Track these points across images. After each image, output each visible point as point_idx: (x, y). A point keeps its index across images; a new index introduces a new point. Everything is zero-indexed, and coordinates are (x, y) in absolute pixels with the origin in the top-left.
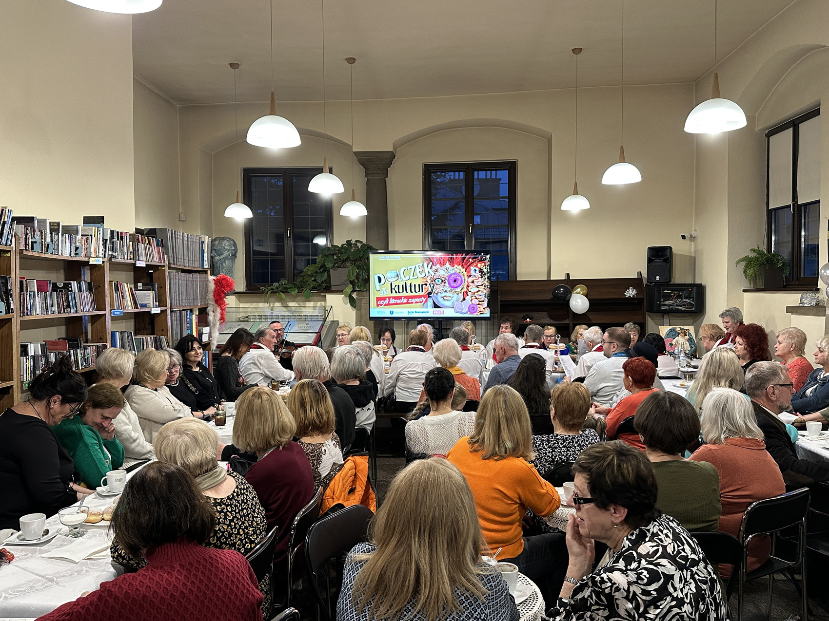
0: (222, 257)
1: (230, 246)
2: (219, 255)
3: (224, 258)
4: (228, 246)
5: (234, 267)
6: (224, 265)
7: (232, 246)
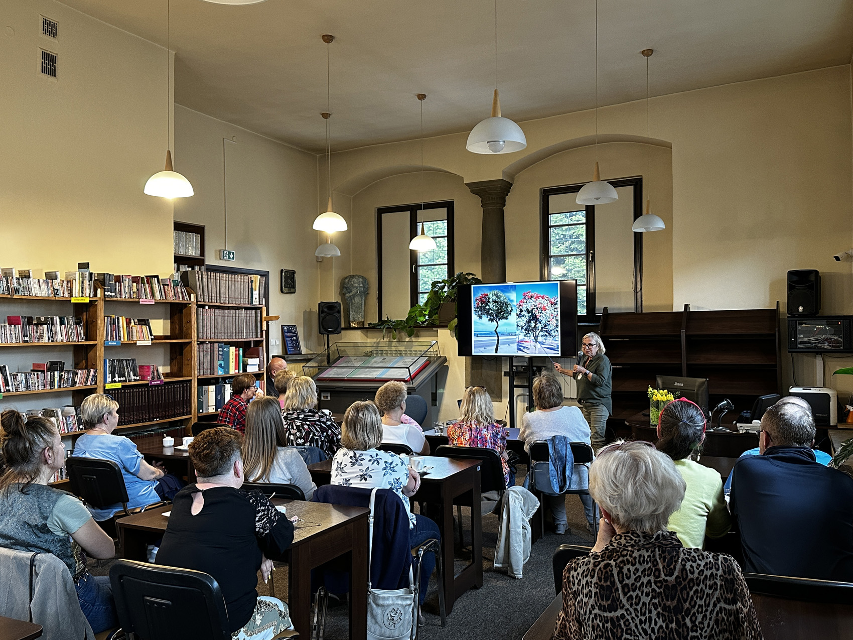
0: (351, 294)
1: (359, 283)
2: (349, 292)
3: (353, 295)
4: (357, 283)
5: (363, 303)
6: (353, 301)
7: (360, 283)
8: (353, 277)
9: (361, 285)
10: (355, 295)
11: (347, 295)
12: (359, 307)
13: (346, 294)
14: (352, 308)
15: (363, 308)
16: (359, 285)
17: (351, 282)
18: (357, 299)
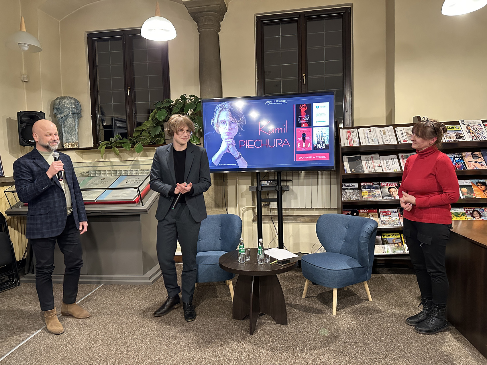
3: (65, 116)
4: (68, 104)
5: (77, 125)
6: (66, 122)
7: (73, 104)
8: (64, 98)
9: (74, 106)
10: (67, 116)
11: (59, 116)
12: (72, 128)
13: (57, 115)
14: (65, 129)
15: (77, 130)
16: (71, 105)
17: (62, 102)
18: (70, 121)
